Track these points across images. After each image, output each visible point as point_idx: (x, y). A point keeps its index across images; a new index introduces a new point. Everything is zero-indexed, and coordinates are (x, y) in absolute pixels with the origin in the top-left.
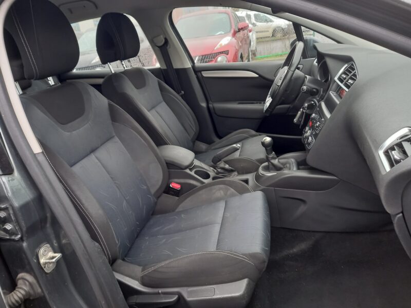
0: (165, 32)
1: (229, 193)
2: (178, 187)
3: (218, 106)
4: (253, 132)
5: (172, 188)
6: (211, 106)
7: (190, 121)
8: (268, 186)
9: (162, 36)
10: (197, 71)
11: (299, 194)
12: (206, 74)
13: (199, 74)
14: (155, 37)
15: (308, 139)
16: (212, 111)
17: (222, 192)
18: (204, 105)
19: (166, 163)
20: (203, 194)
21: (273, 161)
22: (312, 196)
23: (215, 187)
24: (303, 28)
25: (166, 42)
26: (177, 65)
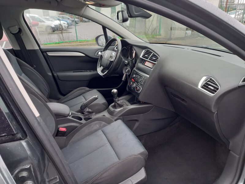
0: (19, 24)
1: (102, 125)
2: (64, 129)
3: (61, 74)
4: (88, 89)
5: (60, 131)
6: (55, 74)
7: (44, 86)
8: (119, 117)
9: (17, 27)
10: (44, 52)
11: (135, 117)
12: (50, 54)
13: (45, 54)
14: (10, 27)
15: (137, 88)
16: (57, 78)
17: (98, 126)
18: (50, 74)
19: (55, 115)
20: (85, 130)
21: (118, 102)
22: (141, 117)
23: (92, 123)
24: (107, 29)
25: (20, 30)
26: (29, 47)
